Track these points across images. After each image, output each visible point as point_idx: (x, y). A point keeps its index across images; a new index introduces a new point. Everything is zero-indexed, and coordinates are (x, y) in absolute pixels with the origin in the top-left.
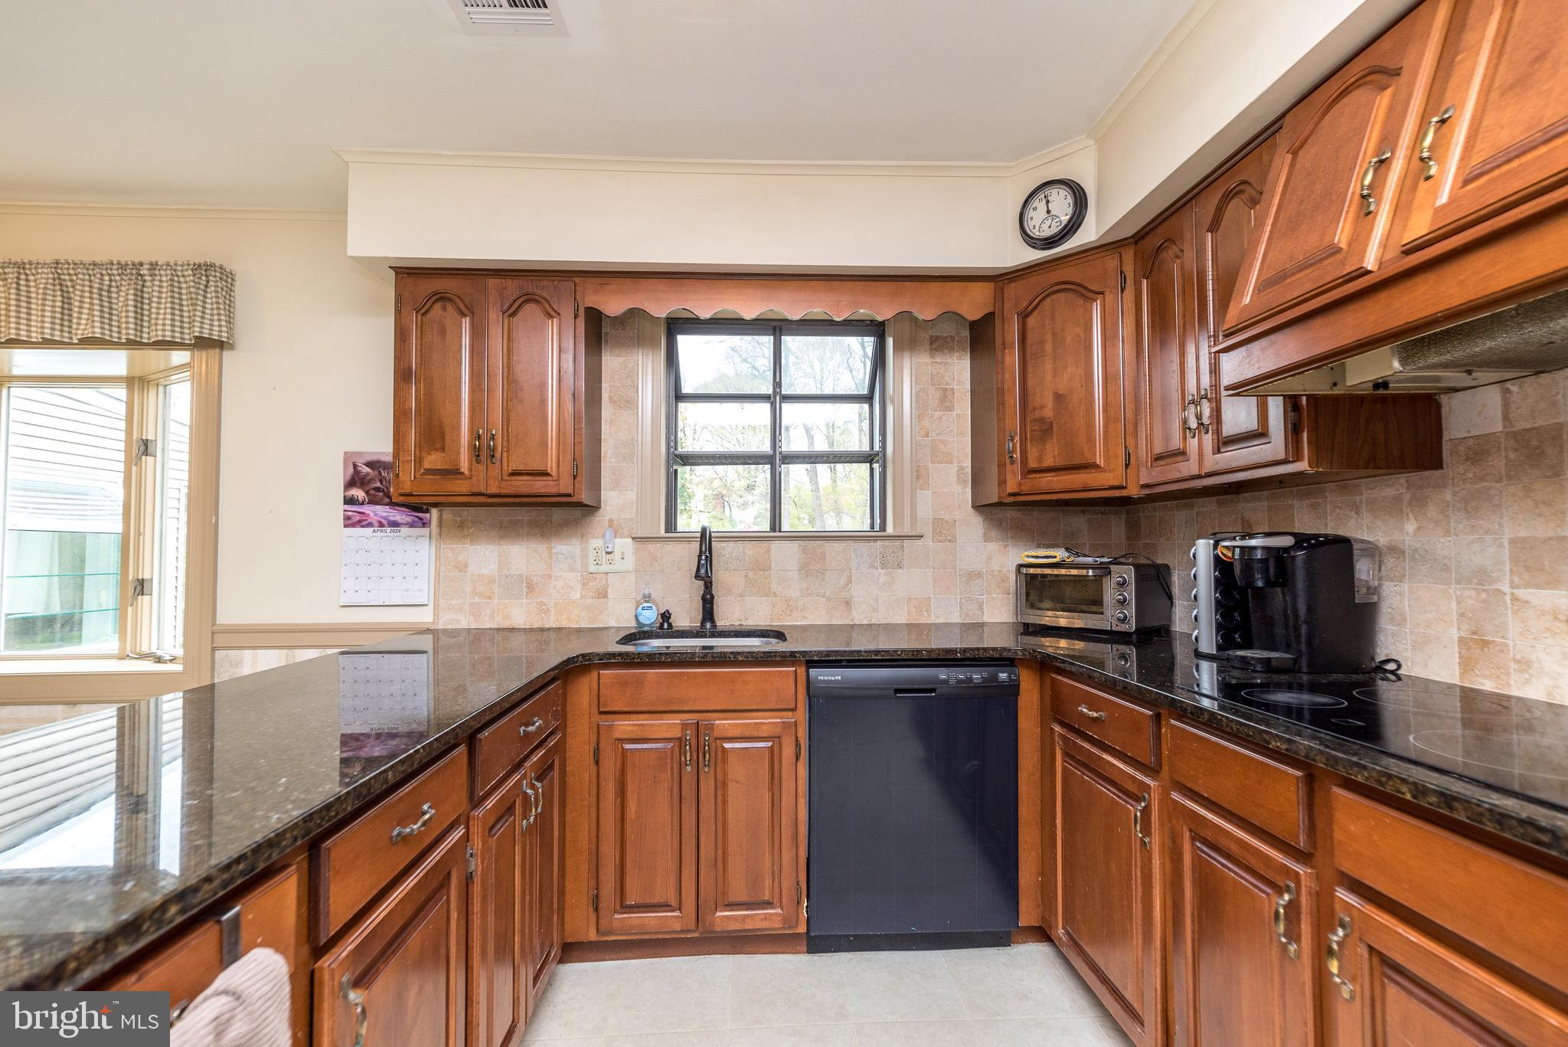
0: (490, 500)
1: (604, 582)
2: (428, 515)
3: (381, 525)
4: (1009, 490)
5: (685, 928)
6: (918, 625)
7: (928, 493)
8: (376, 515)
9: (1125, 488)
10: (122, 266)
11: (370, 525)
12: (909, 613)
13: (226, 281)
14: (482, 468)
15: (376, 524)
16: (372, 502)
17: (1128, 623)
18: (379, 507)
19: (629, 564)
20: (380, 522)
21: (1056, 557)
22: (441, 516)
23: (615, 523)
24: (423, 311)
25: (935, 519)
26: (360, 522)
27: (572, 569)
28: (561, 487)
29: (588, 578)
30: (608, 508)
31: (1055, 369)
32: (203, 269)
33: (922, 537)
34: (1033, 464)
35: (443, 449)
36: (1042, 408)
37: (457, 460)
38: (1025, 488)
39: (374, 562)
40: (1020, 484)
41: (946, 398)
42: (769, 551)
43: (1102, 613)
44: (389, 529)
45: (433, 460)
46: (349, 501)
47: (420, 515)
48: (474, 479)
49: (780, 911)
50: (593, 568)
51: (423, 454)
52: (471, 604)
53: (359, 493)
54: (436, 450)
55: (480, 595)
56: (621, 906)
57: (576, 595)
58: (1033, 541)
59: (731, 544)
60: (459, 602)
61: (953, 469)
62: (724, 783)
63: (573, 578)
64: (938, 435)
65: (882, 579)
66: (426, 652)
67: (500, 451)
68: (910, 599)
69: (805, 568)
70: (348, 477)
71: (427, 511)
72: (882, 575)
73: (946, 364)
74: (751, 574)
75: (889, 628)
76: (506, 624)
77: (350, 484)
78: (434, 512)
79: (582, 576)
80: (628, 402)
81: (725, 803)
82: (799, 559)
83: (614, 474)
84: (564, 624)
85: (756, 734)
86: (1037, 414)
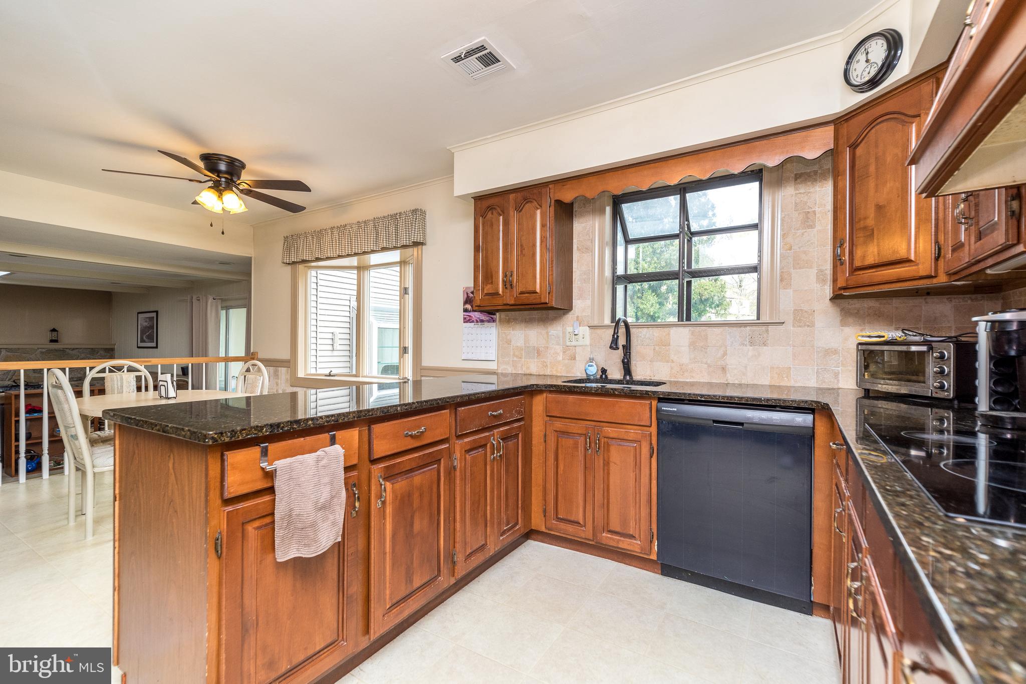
0: (512, 307)
1: (574, 351)
2: (495, 316)
3: (477, 322)
4: (839, 285)
5: (587, 537)
6: (779, 387)
7: (790, 292)
8: (475, 317)
9: (935, 277)
10: (392, 216)
11: (473, 322)
12: (772, 378)
13: (423, 215)
14: (508, 291)
15: (475, 321)
16: (474, 311)
17: (947, 391)
18: (476, 313)
19: (587, 341)
20: (476, 320)
21: (884, 337)
22: (500, 317)
23: (580, 318)
24: (483, 216)
25: (795, 310)
26: (469, 320)
27: (558, 344)
28: (542, 299)
29: (566, 348)
30: (576, 309)
31: (877, 185)
32: (415, 211)
33: (783, 323)
34: (857, 263)
35: (492, 283)
36: (865, 218)
37: (497, 288)
38: (851, 283)
39: (474, 339)
40: (847, 280)
41: (808, 219)
42: (669, 334)
43: (924, 382)
44: (480, 324)
45: (489, 289)
46: (465, 310)
47: (492, 316)
48: (504, 297)
49: (640, 543)
50: (568, 344)
51: (484, 286)
52: (513, 361)
53: (468, 307)
54: (489, 284)
55: (517, 356)
56: (557, 518)
57: (560, 358)
58: (892, 326)
59: (645, 330)
60: (508, 360)
61: (813, 272)
62: (608, 463)
63: (559, 349)
64: (799, 248)
65: (750, 354)
66: (494, 384)
67: (515, 282)
68: (773, 368)
69: (693, 345)
70: (465, 299)
71: (495, 314)
72: (750, 350)
73: (809, 192)
74: (657, 348)
75: (754, 386)
76: (528, 372)
77: (466, 303)
78: (497, 314)
79: (563, 347)
80: (587, 249)
81: (608, 474)
82: (689, 339)
83: (580, 290)
84: (555, 373)
85: (626, 438)
86: (862, 224)
